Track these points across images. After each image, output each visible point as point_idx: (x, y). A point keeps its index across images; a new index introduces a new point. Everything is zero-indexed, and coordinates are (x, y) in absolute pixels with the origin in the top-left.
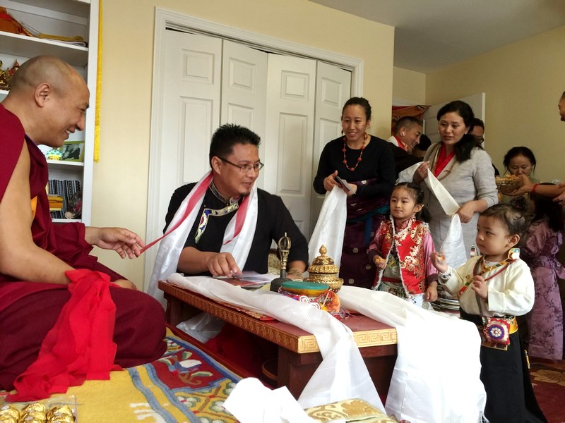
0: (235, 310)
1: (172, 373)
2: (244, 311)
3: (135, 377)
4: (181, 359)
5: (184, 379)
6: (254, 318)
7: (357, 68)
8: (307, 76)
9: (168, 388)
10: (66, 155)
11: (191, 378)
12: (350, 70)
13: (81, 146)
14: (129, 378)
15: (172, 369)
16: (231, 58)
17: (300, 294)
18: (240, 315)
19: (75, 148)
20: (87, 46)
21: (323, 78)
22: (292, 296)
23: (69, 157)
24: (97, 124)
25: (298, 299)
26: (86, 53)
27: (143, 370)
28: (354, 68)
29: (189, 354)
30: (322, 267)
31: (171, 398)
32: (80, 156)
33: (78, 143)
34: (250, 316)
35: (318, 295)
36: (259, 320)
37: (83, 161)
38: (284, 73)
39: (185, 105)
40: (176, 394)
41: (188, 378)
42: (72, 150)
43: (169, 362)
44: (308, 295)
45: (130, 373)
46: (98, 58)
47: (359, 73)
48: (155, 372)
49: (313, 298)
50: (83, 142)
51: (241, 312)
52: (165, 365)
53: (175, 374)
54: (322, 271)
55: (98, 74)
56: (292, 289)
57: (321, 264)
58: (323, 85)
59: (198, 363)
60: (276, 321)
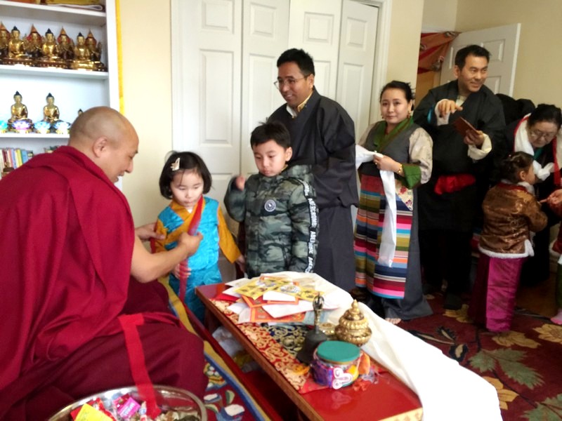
4: (226, 403)
7: (385, 4)
8: (331, 18)
12: (377, 6)
15: (219, 417)
16: (252, 3)
20: (104, 10)
21: (349, 18)
26: (104, 20)
29: (232, 395)
30: (353, 323)
38: (307, 15)
39: (205, 58)
43: (216, 409)
46: (117, 25)
49: (346, 366)
55: (118, 42)
56: (327, 360)
58: (349, 25)
59: (242, 409)
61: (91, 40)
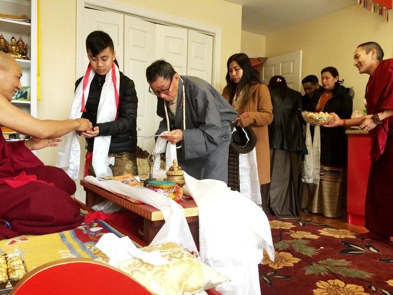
0: (122, 198)
1: (85, 234)
2: (127, 198)
3: (63, 237)
4: (91, 227)
5: (92, 238)
6: (131, 202)
7: (216, 34)
8: (182, 40)
9: (81, 242)
10: (19, 96)
11: (96, 237)
12: (212, 35)
13: (28, 90)
14: (59, 238)
15: (85, 232)
16: (130, 28)
17: (158, 188)
18: (124, 201)
19: (24, 91)
20: (30, 22)
21: (192, 41)
22: (153, 190)
23: (20, 97)
24: (38, 75)
25: (156, 191)
26: (30, 27)
27: (68, 234)
28: (215, 34)
29: (96, 224)
30: (173, 172)
31: (82, 248)
32: (28, 97)
33: (26, 88)
34: (130, 201)
35: (169, 189)
36: (134, 203)
37: (30, 100)
38: (167, 38)
40: (86, 245)
41: (94, 237)
42: (22, 92)
43: (84, 229)
44: (162, 189)
45: (60, 235)
46: (38, 31)
47: (218, 38)
48: (75, 234)
49: (166, 190)
50: (30, 87)
51: (125, 199)
52: (81, 231)
53: (87, 235)
54: (173, 174)
55: (38, 41)
56: (154, 185)
57: (173, 170)
58: (193, 45)
59: (101, 228)
60: (143, 204)
61: (20, 42)
